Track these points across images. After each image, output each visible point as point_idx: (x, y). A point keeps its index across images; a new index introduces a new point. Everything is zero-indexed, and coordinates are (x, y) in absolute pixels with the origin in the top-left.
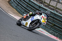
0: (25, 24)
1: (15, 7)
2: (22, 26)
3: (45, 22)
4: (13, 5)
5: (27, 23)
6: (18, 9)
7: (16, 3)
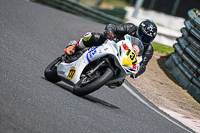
0: (67, 74)
1: (186, 83)
3: (134, 63)
4: (177, 72)
5: (73, 71)
7: (191, 67)
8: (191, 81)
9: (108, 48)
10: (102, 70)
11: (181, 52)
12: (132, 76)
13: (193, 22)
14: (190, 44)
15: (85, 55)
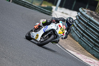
0: (35, 37)
1: (78, 39)
2: (32, 40)
4: (74, 34)
6: (83, 43)
7: (80, 32)
8: (80, 38)
9: (53, 26)
10: (50, 36)
11: (76, 26)
12: (62, 38)
13: (81, 13)
14: (80, 22)
15: (42, 29)
